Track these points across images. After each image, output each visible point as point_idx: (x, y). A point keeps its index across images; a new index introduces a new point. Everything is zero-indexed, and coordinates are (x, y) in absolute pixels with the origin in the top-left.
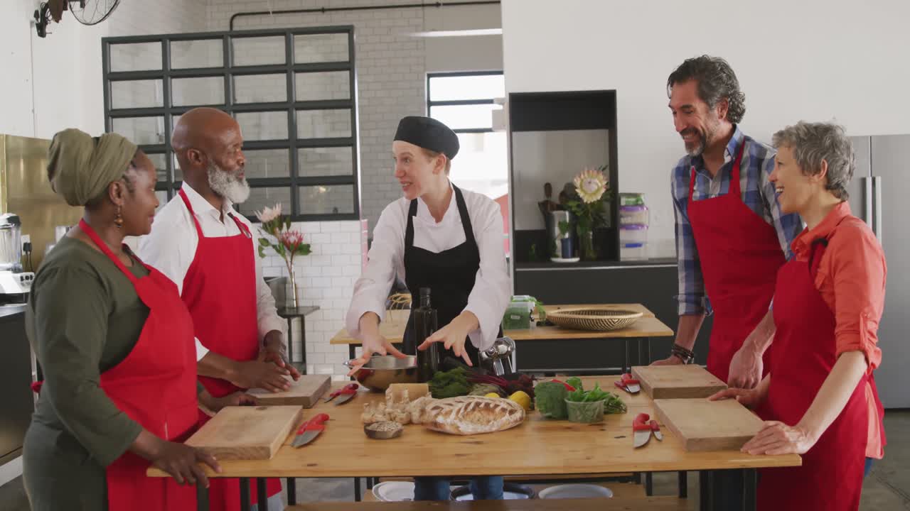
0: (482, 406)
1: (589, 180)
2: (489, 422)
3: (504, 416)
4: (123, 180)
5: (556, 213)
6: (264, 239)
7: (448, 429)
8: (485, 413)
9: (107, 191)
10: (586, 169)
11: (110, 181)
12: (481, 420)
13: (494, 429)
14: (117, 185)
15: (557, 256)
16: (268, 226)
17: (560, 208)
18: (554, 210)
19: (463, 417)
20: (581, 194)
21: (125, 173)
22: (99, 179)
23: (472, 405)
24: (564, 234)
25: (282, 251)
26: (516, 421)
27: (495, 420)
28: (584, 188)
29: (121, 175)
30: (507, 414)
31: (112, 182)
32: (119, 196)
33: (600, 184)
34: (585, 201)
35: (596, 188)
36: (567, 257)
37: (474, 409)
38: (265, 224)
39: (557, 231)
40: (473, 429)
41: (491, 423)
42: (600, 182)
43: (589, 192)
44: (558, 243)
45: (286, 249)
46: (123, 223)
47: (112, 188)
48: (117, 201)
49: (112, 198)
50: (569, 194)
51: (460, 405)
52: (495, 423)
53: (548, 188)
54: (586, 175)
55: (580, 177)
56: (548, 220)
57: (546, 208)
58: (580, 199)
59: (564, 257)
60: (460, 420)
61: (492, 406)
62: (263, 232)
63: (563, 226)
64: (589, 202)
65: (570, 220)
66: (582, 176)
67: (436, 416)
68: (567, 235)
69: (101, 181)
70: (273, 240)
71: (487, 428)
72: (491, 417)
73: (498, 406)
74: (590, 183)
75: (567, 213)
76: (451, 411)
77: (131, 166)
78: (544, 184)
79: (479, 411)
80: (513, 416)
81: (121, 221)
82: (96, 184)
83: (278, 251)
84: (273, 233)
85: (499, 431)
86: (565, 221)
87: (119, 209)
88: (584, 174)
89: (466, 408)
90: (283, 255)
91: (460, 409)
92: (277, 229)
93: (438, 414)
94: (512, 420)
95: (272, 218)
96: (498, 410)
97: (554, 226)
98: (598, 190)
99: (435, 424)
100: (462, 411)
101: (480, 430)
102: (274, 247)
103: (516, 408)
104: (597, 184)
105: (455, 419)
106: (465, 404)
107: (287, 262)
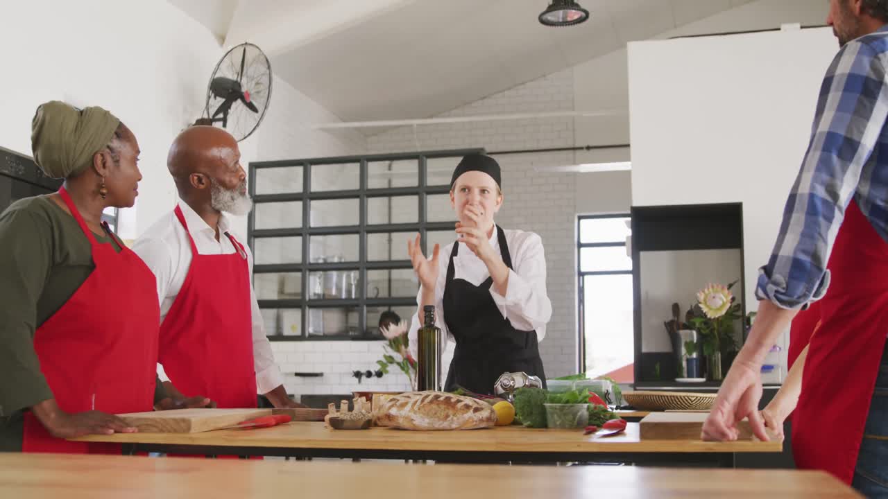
0: (441, 399)
1: (712, 295)
2: (447, 416)
3: (467, 412)
4: (108, 150)
5: (682, 333)
6: (391, 357)
7: (402, 422)
8: (443, 407)
9: (93, 160)
10: (710, 284)
11: (97, 149)
12: (438, 414)
13: (454, 426)
14: (102, 155)
15: (683, 377)
16: (392, 343)
17: (686, 327)
18: (679, 329)
19: (419, 409)
20: (705, 310)
21: (110, 144)
22: (84, 148)
23: (430, 398)
24: (691, 354)
25: (406, 369)
26: (481, 420)
27: (454, 415)
28: (708, 304)
29: (106, 145)
30: (472, 411)
31: (96, 153)
32: (104, 166)
33: (725, 300)
34: (709, 316)
35: (721, 302)
36: (692, 377)
37: (431, 402)
38: (390, 341)
39: (683, 351)
40: (428, 423)
41: (449, 419)
42: (726, 297)
43: (713, 307)
44: (684, 364)
45: (410, 366)
46: (108, 193)
47: (97, 158)
48: (101, 171)
49: (97, 169)
50: (695, 312)
51: (418, 397)
52: (455, 418)
53: (676, 308)
54: (711, 290)
55: (704, 292)
56: (675, 340)
57: (672, 328)
58: (705, 316)
59: (689, 377)
60: (415, 413)
61: (453, 400)
62: (389, 349)
63: (690, 347)
64: (713, 317)
65: (697, 340)
66: (706, 291)
67: (390, 408)
68: (694, 355)
69: (86, 149)
70: (398, 357)
71: (445, 424)
72: (451, 412)
73: (461, 401)
74: (714, 297)
75: (695, 333)
76: (407, 403)
77: (115, 136)
78: (671, 304)
79: (438, 404)
80: (478, 414)
81: (104, 191)
82: (82, 152)
83: (403, 368)
84: (398, 350)
85: (460, 429)
86: (692, 342)
87: (103, 180)
88: (708, 289)
89: (423, 401)
90: (407, 372)
91: (417, 401)
92: (403, 347)
93: (392, 406)
94: (475, 419)
95: (397, 335)
96: (460, 405)
97: (680, 347)
98: (724, 304)
99: (389, 417)
100: (418, 403)
101: (437, 426)
102: (398, 364)
103: (483, 407)
104: (721, 299)
105: (409, 411)
106: (422, 397)
107: (411, 380)
